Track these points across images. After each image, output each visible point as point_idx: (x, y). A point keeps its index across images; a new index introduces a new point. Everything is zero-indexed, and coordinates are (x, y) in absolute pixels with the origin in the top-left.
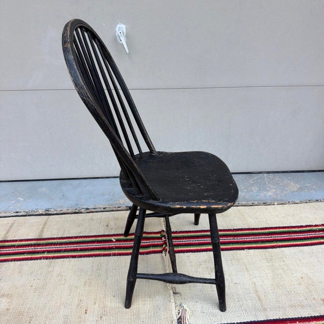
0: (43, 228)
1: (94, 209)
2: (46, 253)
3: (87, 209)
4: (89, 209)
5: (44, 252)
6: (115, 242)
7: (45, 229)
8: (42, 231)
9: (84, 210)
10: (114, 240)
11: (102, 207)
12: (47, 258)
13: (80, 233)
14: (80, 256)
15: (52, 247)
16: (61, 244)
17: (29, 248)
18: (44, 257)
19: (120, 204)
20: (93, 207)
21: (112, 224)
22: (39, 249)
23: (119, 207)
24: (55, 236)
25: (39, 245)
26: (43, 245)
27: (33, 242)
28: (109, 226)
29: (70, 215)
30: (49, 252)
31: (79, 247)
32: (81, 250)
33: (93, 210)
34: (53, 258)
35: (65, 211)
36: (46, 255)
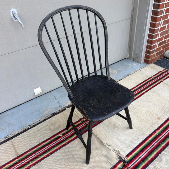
0: (15, 149)
1: (34, 123)
2: (31, 162)
3: (30, 125)
4: (31, 125)
5: (29, 162)
6: (62, 136)
7: (17, 149)
8: (16, 151)
9: (28, 127)
10: (61, 136)
11: (38, 121)
12: (34, 165)
13: (39, 141)
14: (51, 153)
15: (31, 157)
16: (34, 152)
17: (18, 165)
18: (31, 165)
19: (47, 114)
20: (33, 123)
21: (52, 127)
22: (24, 162)
23: (47, 116)
24: (27, 150)
25: (22, 160)
26: (24, 159)
27: (17, 160)
28: (52, 129)
29: (23, 134)
30: (32, 160)
31: (46, 149)
32: (49, 150)
33: (34, 125)
34: (37, 162)
35: (17, 132)
36: (31, 163)
